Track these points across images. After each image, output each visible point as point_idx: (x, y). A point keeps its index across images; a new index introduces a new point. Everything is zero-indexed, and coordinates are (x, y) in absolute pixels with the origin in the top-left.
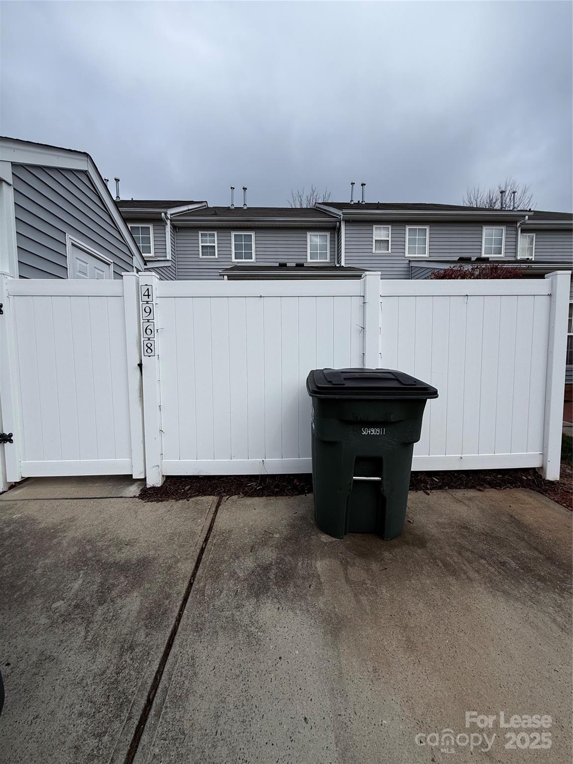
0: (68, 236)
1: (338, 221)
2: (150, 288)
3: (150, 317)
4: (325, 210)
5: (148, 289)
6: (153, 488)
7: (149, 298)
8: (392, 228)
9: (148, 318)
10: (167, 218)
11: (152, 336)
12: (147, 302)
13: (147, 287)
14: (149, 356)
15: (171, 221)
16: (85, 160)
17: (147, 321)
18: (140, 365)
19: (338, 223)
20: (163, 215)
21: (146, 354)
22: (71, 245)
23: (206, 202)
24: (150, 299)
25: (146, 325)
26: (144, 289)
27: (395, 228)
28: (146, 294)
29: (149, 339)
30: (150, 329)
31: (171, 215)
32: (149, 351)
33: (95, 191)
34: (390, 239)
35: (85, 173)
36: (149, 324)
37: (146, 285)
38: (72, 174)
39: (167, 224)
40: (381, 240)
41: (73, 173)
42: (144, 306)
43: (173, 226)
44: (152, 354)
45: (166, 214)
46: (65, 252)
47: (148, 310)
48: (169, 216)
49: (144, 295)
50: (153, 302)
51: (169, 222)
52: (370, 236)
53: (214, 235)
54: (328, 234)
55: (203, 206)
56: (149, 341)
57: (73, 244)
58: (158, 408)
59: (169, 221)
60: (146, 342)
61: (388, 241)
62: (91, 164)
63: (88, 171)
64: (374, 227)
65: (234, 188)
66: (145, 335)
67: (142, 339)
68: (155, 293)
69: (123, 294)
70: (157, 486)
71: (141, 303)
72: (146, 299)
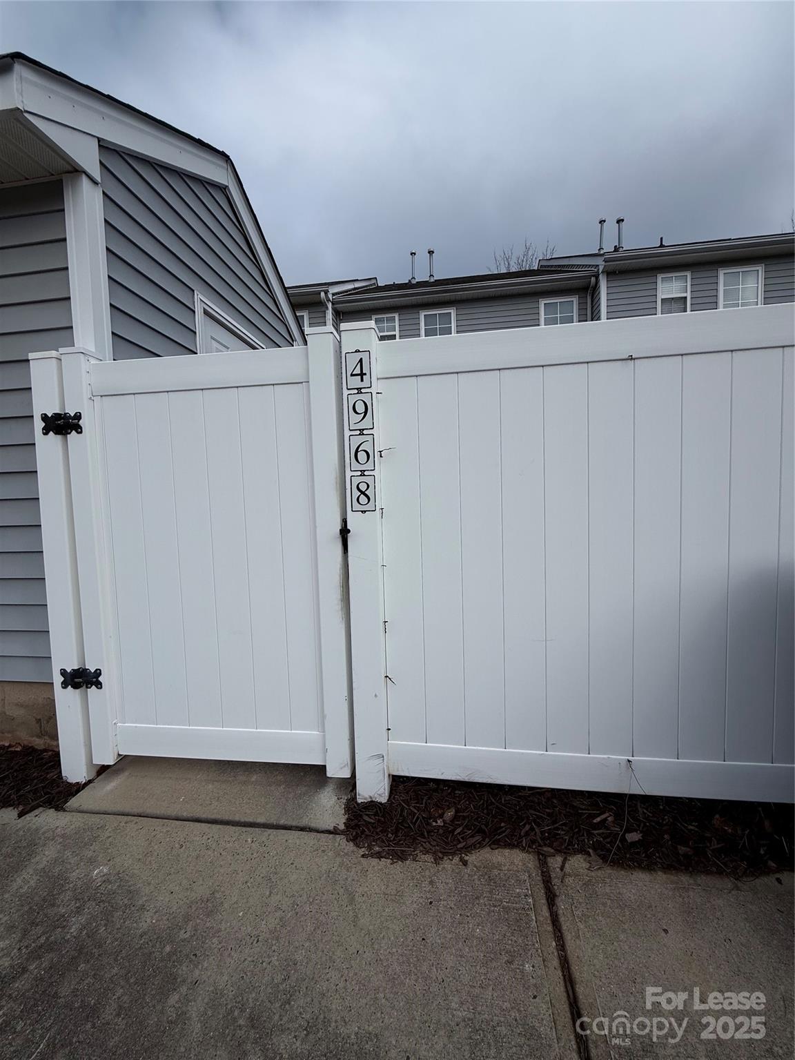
0: (198, 296)
1: (593, 276)
2: (365, 357)
3: (366, 424)
4: (559, 266)
5: (361, 361)
6: (372, 805)
7: (362, 380)
8: (692, 275)
9: (360, 426)
10: (329, 300)
11: (369, 466)
12: (359, 390)
13: (359, 356)
14: (364, 512)
15: (333, 304)
16: (223, 167)
17: (358, 432)
18: (344, 532)
19: (593, 279)
20: (323, 294)
21: (356, 506)
22: (203, 313)
23: (376, 278)
24: (366, 383)
25: (356, 441)
26: (352, 361)
27: (697, 275)
28: (358, 371)
29: (363, 473)
30: (365, 451)
31: (333, 295)
32: (363, 499)
33: (238, 226)
34: (688, 295)
35: (223, 189)
36: (362, 438)
37: (357, 351)
38: (202, 186)
39: (327, 308)
40: (673, 299)
41: (204, 186)
42: (352, 400)
43: (335, 311)
44: (370, 506)
45: (326, 292)
46: (192, 303)
47: (360, 407)
48: (330, 296)
49: (352, 375)
50: (373, 390)
51: (330, 305)
52: (652, 293)
53: (393, 319)
54: (575, 300)
55: (371, 285)
56: (363, 479)
57: (206, 313)
58: (382, 624)
59: (330, 303)
60: (356, 481)
61: (686, 298)
62: (231, 174)
63: (227, 186)
64: (660, 277)
65: (415, 254)
66: (355, 466)
67: (348, 474)
68: (377, 368)
69: (308, 378)
70: (379, 799)
71: (346, 392)
72: (356, 383)
